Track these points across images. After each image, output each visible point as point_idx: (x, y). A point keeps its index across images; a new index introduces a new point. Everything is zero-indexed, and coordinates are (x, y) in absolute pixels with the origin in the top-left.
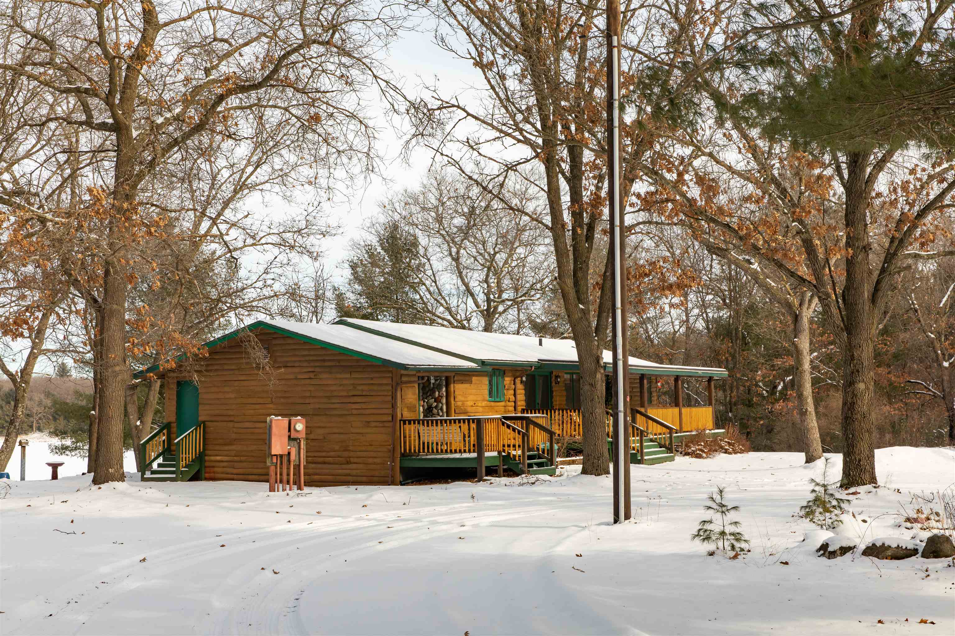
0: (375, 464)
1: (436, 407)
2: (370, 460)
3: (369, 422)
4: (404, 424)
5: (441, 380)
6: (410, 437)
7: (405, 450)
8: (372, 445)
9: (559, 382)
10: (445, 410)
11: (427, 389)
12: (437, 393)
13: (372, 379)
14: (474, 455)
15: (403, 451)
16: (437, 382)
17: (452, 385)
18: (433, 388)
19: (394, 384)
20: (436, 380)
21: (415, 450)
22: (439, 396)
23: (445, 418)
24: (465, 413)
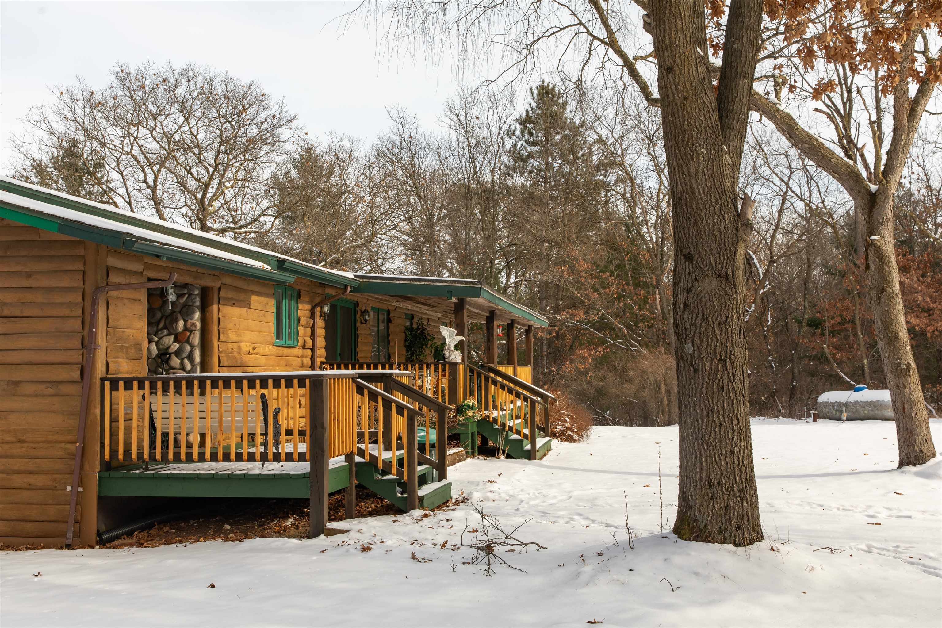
0: (29, 488)
1: (178, 353)
2: (18, 480)
3: (17, 383)
4: (114, 386)
5: (190, 295)
6: (128, 420)
7: (114, 452)
8: (20, 441)
9: (366, 321)
10: (197, 359)
11: (159, 315)
12: (181, 323)
13: (29, 275)
14: (304, 467)
15: (107, 457)
16: (183, 300)
17: (215, 307)
18: (173, 312)
19: (89, 289)
20: (179, 296)
21: (140, 455)
22: (186, 328)
23: (198, 374)
24: (242, 366)
